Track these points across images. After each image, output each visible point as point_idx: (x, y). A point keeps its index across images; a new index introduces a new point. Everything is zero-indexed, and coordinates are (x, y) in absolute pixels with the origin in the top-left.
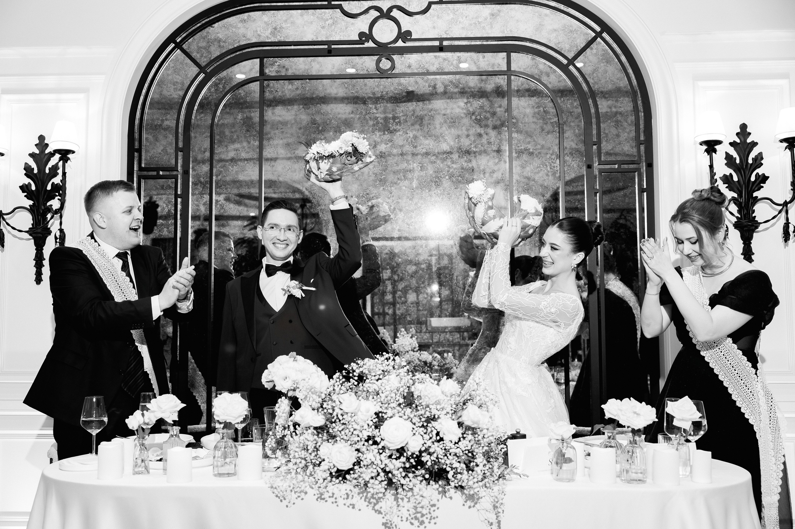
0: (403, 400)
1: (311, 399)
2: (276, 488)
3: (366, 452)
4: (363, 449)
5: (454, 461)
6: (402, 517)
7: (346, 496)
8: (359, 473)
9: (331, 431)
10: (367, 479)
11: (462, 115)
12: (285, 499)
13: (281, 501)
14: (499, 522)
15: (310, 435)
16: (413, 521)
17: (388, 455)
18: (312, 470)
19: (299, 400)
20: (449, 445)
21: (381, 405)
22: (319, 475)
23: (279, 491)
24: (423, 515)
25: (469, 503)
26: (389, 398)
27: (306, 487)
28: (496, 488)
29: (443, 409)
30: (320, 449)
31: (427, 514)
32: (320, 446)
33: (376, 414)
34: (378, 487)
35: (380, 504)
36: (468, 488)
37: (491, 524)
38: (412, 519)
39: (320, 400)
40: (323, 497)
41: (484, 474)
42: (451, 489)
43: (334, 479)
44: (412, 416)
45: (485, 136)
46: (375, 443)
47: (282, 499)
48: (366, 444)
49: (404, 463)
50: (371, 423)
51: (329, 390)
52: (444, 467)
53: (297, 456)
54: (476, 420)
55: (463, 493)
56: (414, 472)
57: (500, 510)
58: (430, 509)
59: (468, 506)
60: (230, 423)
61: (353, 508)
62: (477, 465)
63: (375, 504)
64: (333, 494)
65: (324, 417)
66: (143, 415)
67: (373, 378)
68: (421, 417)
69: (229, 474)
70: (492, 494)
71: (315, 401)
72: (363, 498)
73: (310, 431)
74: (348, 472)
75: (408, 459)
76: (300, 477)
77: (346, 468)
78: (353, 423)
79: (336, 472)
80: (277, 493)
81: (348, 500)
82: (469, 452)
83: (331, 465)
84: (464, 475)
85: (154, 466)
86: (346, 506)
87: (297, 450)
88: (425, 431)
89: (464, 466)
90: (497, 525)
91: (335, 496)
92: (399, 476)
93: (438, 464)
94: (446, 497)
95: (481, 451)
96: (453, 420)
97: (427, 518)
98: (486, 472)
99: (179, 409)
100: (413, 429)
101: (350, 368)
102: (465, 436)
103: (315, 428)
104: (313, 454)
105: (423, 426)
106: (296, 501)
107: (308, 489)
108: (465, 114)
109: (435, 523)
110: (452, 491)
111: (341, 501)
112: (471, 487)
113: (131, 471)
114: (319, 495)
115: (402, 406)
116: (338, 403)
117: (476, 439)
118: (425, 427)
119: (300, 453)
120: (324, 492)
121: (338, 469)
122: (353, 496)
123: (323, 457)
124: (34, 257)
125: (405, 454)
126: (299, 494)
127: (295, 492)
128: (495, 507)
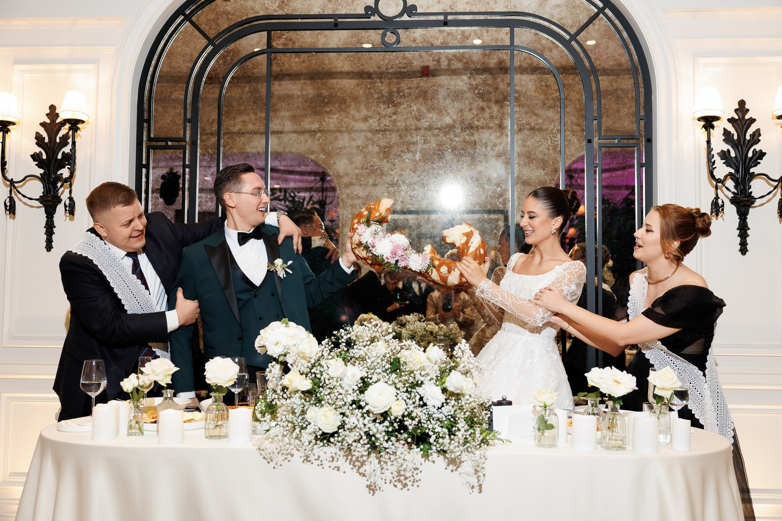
0: (389, 366)
1: (300, 364)
2: (263, 450)
3: (350, 416)
4: (348, 413)
5: (436, 426)
6: (385, 480)
7: (331, 459)
8: (343, 437)
9: (318, 395)
10: (350, 442)
11: (465, 89)
12: (272, 461)
13: (269, 462)
14: (480, 486)
15: (298, 399)
16: (396, 483)
17: (373, 419)
18: (298, 433)
19: (289, 365)
20: (432, 410)
21: (368, 371)
22: (305, 438)
23: (267, 453)
24: (406, 478)
25: (451, 467)
26: (375, 364)
27: (292, 449)
28: (477, 453)
29: (428, 374)
30: (308, 412)
31: (410, 477)
32: (307, 410)
33: (362, 379)
34: (361, 450)
35: (364, 467)
36: (450, 452)
37: (473, 487)
38: (396, 481)
39: (310, 365)
40: (309, 459)
41: (466, 438)
42: (433, 453)
43: (318, 442)
44: (397, 381)
45: (487, 110)
46: (360, 407)
47: (270, 460)
48: (350, 408)
49: (387, 427)
50: (356, 388)
51: (318, 356)
52: (427, 431)
53: (284, 419)
54: (458, 385)
55: (445, 457)
56: (396, 436)
57: (480, 474)
58: (413, 472)
59: (450, 470)
60: (221, 386)
61: (338, 470)
62: (459, 430)
63: (359, 468)
64: (319, 457)
65: (311, 381)
66: (138, 378)
67: (361, 344)
68: (406, 382)
69: (220, 437)
70: (473, 459)
71: (304, 366)
72: (348, 461)
73: (297, 395)
74: (332, 435)
75: (391, 423)
76: (286, 440)
77: (330, 431)
78: (339, 388)
79: (321, 435)
80: (264, 455)
81: (333, 463)
82: (452, 417)
83: (317, 428)
84: (445, 440)
85: (148, 427)
86: (331, 469)
87: (285, 413)
88: (409, 396)
89: (446, 431)
90: (478, 488)
91: (320, 459)
92: (382, 439)
93: (421, 428)
94: (429, 460)
95: (463, 417)
96: (437, 386)
97: (410, 481)
98: (468, 436)
99: (172, 372)
100: (398, 394)
101: (339, 334)
102: (448, 401)
103: (303, 392)
104: (301, 418)
105: (407, 391)
106: (283, 463)
107: (294, 452)
108: (468, 88)
109: (418, 486)
110: (435, 455)
111: (326, 464)
112: (452, 452)
113: (126, 433)
114: (305, 458)
115: (388, 372)
116: (326, 368)
117: (459, 405)
118: (410, 393)
119: (287, 416)
120: (310, 454)
121: (323, 432)
122: (338, 459)
123: (309, 420)
124: (44, 224)
125: (389, 419)
126: (286, 457)
127: (282, 454)
128: (476, 471)
